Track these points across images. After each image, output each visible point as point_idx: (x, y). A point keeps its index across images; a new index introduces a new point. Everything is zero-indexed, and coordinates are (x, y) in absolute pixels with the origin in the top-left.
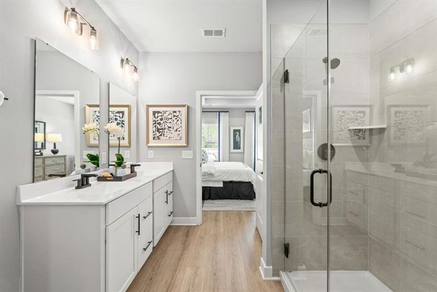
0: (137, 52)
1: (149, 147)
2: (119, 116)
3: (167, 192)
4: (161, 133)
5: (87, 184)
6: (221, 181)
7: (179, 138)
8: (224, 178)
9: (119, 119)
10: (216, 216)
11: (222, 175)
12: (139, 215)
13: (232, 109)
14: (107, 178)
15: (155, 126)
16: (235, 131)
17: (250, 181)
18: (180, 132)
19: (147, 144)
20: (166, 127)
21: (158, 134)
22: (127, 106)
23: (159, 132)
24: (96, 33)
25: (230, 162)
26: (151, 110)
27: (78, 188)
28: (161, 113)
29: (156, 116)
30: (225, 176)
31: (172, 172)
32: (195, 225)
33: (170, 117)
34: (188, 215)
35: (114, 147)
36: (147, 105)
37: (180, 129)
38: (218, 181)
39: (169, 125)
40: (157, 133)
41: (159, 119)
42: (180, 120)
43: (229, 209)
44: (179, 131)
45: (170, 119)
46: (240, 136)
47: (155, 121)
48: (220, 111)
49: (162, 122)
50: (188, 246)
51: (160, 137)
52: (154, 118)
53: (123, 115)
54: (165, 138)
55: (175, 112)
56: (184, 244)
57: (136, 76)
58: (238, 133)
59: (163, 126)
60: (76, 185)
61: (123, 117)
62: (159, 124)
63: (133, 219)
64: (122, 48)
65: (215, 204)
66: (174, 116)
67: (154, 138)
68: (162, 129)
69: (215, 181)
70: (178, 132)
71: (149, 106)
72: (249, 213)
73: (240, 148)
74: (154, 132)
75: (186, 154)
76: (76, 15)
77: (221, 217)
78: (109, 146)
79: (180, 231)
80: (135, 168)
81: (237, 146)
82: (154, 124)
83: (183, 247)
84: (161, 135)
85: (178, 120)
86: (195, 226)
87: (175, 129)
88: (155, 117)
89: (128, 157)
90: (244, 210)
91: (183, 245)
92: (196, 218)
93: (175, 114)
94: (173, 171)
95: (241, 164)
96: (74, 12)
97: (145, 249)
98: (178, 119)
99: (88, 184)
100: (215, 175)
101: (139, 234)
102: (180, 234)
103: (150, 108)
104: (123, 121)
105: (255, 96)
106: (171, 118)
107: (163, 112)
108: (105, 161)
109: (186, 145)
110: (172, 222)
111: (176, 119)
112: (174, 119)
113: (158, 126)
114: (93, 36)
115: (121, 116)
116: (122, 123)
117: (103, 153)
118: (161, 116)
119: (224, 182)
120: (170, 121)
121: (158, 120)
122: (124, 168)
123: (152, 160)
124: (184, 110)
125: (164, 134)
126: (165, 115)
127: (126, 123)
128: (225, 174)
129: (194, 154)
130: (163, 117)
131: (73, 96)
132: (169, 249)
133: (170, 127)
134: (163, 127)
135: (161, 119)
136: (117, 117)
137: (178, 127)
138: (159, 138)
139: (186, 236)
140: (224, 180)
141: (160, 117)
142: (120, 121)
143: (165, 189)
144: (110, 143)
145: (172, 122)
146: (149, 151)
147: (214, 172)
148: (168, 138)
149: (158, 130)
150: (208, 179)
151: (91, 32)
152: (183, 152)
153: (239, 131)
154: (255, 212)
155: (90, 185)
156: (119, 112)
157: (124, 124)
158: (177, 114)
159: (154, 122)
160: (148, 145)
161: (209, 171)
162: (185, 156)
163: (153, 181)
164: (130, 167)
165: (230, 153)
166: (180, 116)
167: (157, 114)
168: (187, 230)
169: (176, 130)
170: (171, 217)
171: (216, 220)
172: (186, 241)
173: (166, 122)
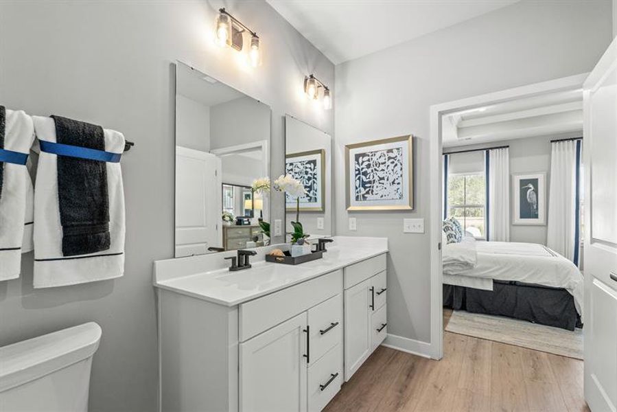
0: (333, 66)
1: (350, 212)
2: (310, 168)
3: (373, 290)
4: (367, 189)
5: (245, 265)
6: (488, 279)
7: (398, 196)
8: (497, 273)
9: (310, 172)
10: (475, 349)
11: (490, 268)
12: (308, 327)
13: (518, 140)
14: (278, 258)
15: (359, 179)
16: (524, 183)
17: (564, 286)
18: (399, 186)
19: (346, 208)
20: (376, 178)
21: (363, 191)
22: (320, 151)
23: (365, 188)
24: (258, 41)
25: (511, 243)
26: (353, 152)
27: (232, 269)
28: (369, 156)
29: (360, 161)
30: (497, 270)
31: (385, 255)
32: (429, 357)
33: (382, 160)
34: (413, 335)
35: (291, 212)
36: (346, 146)
37: (399, 180)
38: (482, 279)
39: (381, 174)
40: (362, 189)
41: (364, 166)
42: (399, 164)
43: (506, 338)
44: (398, 184)
45: (383, 164)
46: (536, 191)
47: (359, 170)
48: (488, 149)
49: (369, 171)
50: (408, 399)
51: (366, 196)
52: (358, 166)
53: (315, 165)
54: (374, 197)
55: (390, 151)
56: (401, 392)
57: (327, 101)
58: (531, 186)
59: (371, 177)
60: (231, 266)
61: (314, 169)
62: (365, 174)
63: (297, 333)
64: (307, 63)
65: (473, 321)
66: (390, 158)
67: (357, 198)
68: (370, 182)
69: (476, 278)
70: (396, 186)
71: (349, 147)
72: (562, 360)
73: (536, 216)
74: (357, 188)
75: (412, 224)
76: (226, 18)
77: (486, 353)
78: (285, 212)
79: (397, 362)
80: (326, 244)
81: (528, 211)
82: (356, 175)
83: (398, 397)
84: (368, 193)
85: (396, 165)
86: (427, 359)
87: (391, 180)
88: (358, 164)
89: (322, 228)
90: (547, 349)
91: (398, 394)
92: (429, 344)
93: (391, 155)
94: (387, 253)
95: (538, 248)
96: (223, 14)
97: (323, 387)
98: (396, 162)
99: (247, 266)
100: (476, 267)
101: (308, 362)
102: (397, 368)
103: (351, 150)
104: (315, 174)
105: (581, 87)
106: (385, 163)
107: (370, 155)
108: (280, 232)
109: (410, 208)
110: (385, 341)
111: (393, 163)
112: (388, 163)
113: (364, 177)
114: (255, 47)
115: (312, 168)
116: (314, 178)
117: (276, 221)
118: (369, 160)
119: (495, 282)
120: (382, 167)
121: (362, 169)
122: (302, 244)
123: (353, 233)
124: (406, 146)
125: (372, 191)
126: (375, 158)
127: (319, 177)
128: (498, 267)
129: (427, 225)
130: (371, 162)
131: (260, 148)
132: (373, 392)
133: (383, 178)
134: (371, 179)
135: (369, 166)
136: (307, 170)
137: (396, 176)
138: (364, 198)
139: (408, 376)
140: (496, 279)
141: (367, 163)
142: (311, 174)
143: (369, 284)
144: (287, 207)
145: (385, 168)
146: (350, 219)
147: (474, 259)
148: (378, 197)
149: (364, 184)
150: (462, 272)
151: (252, 41)
152: (405, 219)
153: (535, 182)
154: (582, 363)
155: (250, 267)
156: (309, 162)
157: (316, 179)
158: (395, 153)
159: (357, 172)
160: (349, 209)
161: (462, 257)
162: (409, 227)
163: (344, 268)
164: (317, 242)
165: (512, 224)
166: (398, 158)
167: (361, 158)
168: (409, 364)
169: (393, 183)
170: (384, 333)
171: (475, 358)
172: (406, 387)
173: (375, 170)
